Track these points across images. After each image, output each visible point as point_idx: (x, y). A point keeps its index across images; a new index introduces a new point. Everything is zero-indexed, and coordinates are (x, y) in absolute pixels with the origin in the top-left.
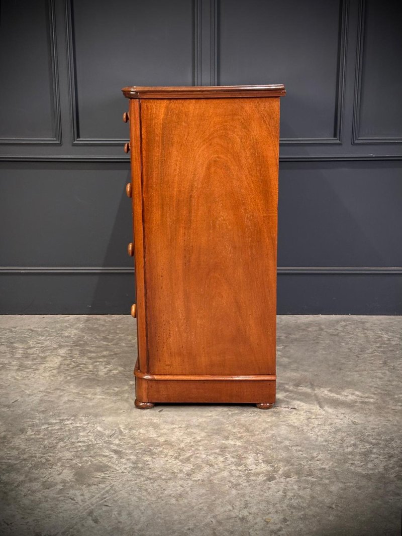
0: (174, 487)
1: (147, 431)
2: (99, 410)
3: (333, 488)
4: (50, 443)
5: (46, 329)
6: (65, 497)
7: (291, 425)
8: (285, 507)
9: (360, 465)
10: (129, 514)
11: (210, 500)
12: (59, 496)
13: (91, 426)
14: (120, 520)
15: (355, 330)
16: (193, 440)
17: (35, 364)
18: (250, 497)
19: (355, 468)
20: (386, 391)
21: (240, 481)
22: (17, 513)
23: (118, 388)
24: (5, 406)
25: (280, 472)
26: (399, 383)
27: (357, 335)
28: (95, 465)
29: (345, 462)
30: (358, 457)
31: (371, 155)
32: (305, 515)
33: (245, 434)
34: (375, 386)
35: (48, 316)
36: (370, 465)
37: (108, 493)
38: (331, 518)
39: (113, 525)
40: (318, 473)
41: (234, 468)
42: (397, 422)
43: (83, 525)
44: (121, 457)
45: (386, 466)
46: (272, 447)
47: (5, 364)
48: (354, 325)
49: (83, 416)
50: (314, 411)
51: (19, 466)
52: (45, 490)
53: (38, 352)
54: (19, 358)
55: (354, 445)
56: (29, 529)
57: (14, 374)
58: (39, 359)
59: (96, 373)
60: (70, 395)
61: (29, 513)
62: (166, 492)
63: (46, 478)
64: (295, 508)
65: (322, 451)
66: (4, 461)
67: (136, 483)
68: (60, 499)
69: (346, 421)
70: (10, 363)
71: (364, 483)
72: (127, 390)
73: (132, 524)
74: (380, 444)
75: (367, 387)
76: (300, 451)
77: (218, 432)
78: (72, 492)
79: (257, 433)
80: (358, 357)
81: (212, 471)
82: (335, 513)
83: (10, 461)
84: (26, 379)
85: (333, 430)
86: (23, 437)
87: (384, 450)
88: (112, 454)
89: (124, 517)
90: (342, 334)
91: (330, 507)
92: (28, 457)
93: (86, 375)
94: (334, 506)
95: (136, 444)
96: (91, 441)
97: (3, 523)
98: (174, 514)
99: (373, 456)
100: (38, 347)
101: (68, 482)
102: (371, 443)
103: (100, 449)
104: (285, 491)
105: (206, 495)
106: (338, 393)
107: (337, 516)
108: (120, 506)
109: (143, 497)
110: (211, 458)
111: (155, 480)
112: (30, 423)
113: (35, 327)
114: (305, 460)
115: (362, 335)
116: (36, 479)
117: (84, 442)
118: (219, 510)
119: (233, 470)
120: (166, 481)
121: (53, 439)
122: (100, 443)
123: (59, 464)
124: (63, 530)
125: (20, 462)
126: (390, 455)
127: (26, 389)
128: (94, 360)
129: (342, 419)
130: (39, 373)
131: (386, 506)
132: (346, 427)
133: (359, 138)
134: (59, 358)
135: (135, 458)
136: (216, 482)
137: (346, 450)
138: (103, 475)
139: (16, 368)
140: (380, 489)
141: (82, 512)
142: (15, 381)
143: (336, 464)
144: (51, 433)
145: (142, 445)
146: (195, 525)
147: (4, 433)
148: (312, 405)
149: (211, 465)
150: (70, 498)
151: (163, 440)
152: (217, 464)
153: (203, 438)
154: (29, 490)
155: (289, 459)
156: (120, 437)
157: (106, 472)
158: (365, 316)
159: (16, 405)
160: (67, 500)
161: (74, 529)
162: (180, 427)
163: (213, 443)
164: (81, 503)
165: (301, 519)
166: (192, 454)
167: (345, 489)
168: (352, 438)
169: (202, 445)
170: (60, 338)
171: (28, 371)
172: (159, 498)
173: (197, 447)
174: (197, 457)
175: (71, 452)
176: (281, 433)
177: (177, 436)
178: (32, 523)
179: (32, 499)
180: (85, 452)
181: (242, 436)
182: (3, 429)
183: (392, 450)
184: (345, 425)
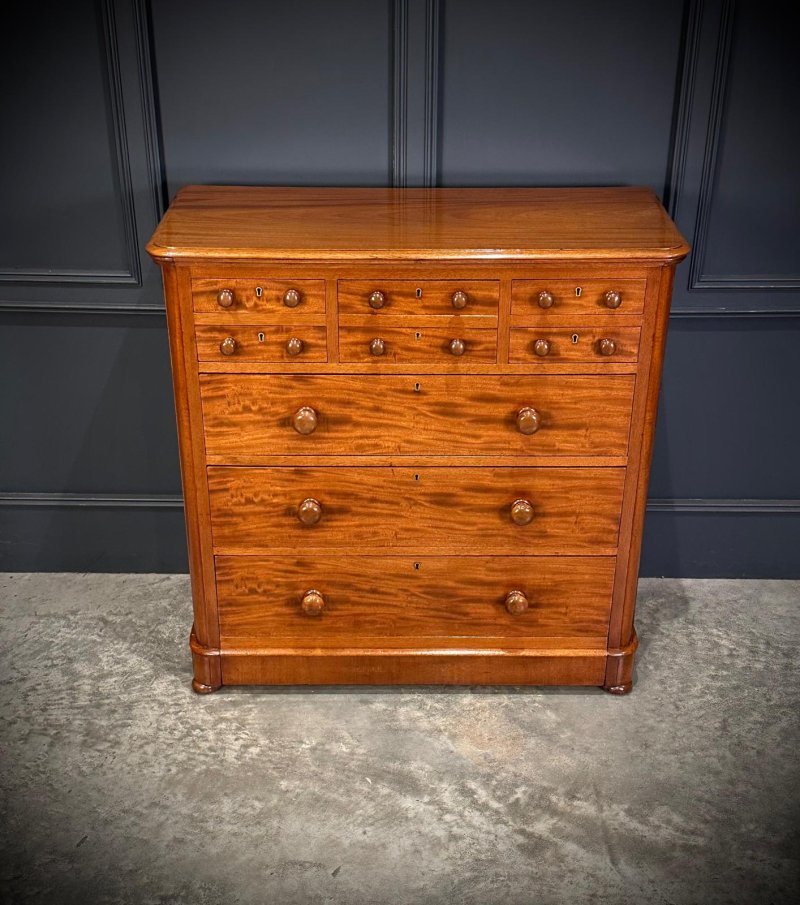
2: (229, 869)
5: (130, 616)
17: (115, 727)
20: (726, 811)
24: (65, 856)
27: (675, 641)
34: (706, 797)
35: (132, 576)
47: (61, 726)
48: (670, 607)
50: (602, 873)
53: (117, 690)
54: (84, 710)
57: (78, 758)
58: (121, 711)
59: (221, 754)
70: (70, 723)
72: (276, 807)
80: (677, 707)
93: (204, 763)
100: (117, 674)
106: (643, 820)
113: (110, 613)
115: (685, 640)
127: (99, 805)
130: (122, 755)
134: (156, 707)
139: (80, 738)
142: (80, 779)
148: (598, 856)
158: (689, 581)
159: (84, 853)
170: (155, 645)
171: (101, 748)
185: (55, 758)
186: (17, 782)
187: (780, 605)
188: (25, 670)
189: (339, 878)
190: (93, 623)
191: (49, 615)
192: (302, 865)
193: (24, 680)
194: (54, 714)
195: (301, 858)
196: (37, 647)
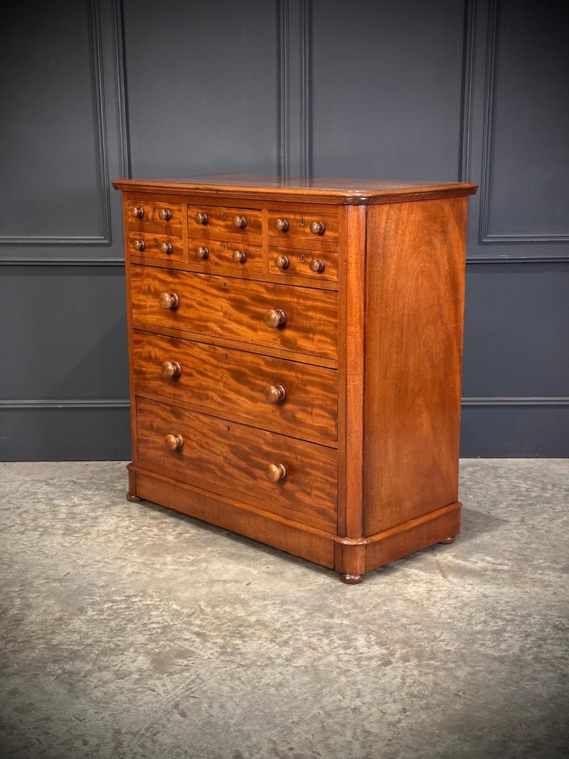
0: (272, 675)
1: (234, 608)
2: (173, 584)
3: (460, 673)
4: (117, 625)
5: (92, 480)
6: (143, 688)
7: (408, 600)
8: (404, 696)
9: (491, 645)
10: (222, 707)
11: (316, 690)
12: (136, 687)
13: (164, 604)
14: (212, 713)
15: (485, 477)
16: (291, 619)
17: (85, 527)
18: (362, 684)
19: (486, 649)
20: (523, 555)
21: (350, 667)
22: (89, 707)
23: (192, 555)
24: (56, 580)
25: (397, 655)
26: (540, 545)
27: (488, 485)
28: (174, 650)
29: (474, 642)
30: (489, 637)
31: (503, 256)
32: (427, 704)
33: (353, 610)
34: (509, 549)
35: (92, 462)
36: (503, 646)
37: (194, 683)
38: (458, 707)
39: (204, 720)
40: (441, 656)
41: (341, 651)
42: (536, 594)
43: (169, 720)
44: (206, 641)
45: (523, 646)
46: (386, 626)
47: (48, 527)
48: (484, 471)
49: (153, 591)
50: (436, 581)
51: (83, 653)
52: (118, 681)
53: (86, 511)
54: (64, 519)
55: (485, 622)
56: (106, 725)
57: (61, 540)
58: (89, 519)
59: (163, 537)
60: (133, 566)
61: (103, 707)
62: (263, 681)
63: (118, 667)
64: (415, 696)
65: (446, 630)
66: (64, 647)
67: (227, 671)
68: (138, 690)
69: (474, 592)
70: (53, 525)
71: (496, 666)
72: (204, 558)
73: (226, 718)
74: (515, 620)
75: (500, 551)
76: (419, 630)
77: (320, 608)
78: (150, 682)
79: (368, 609)
80: (489, 513)
81: (317, 655)
82: (462, 701)
83: (71, 647)
84: (77, 545)
85: (460, 604)
86: (84, 618)
87: (520, 627)
88: (194, 637)
89: (216, 710)
90: (470, 483)
91: (456, 695)
92: (93, 642)
93: (151, 541)
94: (461, 694)
95: (222, 625)
96: (166, 621)
97: (74, 719)
98: (274, 705)
99: (507, 635)
100: (86, 505)
101: (145, 671)
102: (504, 620)
103: (179, 631)
104: (403, 678)
105: (310, 683)
106: (465, 560)
108: (210, 698)
109: (236, 687)
110: (314, 640)
111: (248, 667)
112: (90, 601)
113: (78, 478)
114: (426, 642)
115: (495, 485)
116: (106, 668)
117: (159, 623)
118: (327, 700)
119: (341, 654)
120: (262, 667)
121: (120, 620)
122: (178, 623)
123: (132, 650)
124: (146, 726)
125: (84, 648)
126: (527, 633)
127: (78, 559)
128: (159, 521)
129: (469, 592)
130: (92, 538)
131: (521, 692)
132: (475, 601)
133: (489, 236)
134: (115, 518)
135: (222, 641)
136: (321, 668)
137: (475, 628)
138: (186, 662)
139: (61, 532)
140: (514, 673)
141: (166, 705)
142: (64, 548)
143: (462, 645)
144: (117, 613)
145: (229, 626)
146: (300, 718)
147: (59, 613)
148: (433, 575)
149: (314, 649)
150: (151, 689)
151: (254, 620)
153: (303, 617)
154: (99, 681)
155: (407, 640)
156: (201, 617)
157: (189, 659)
158: (498, 459)
159: (69, 579)
160: (146, 691)
161: (160, 725)
162: (274, 604)
163: (315, 623)
164: (163, 695)
165: (422, 708)
166: (290, 635)
167: (474, 674)
168: (482, 614)
169: (302, 625)
170: (112, 492)
171: (77, 535)
172: (255, 688)
173: (296, 627)
174: (297, 639)
175: (144, 635)
176: (396, 609)
177: (271, 614)
178: (108, 719)
179: (105, 691)
180: (162, 636)
181: (350, 613)
182: (57, 608)
183: (529, 627)
184: (474, 599)
185: (44, 540)
186: (18, 551)
187: (562, 469)
188: (19, 504)
189: (250, 586)
191: (34, 480)
192: (224, 581)
193: (18, 508)
194: (42, 522)
195: (224, 579)
196: (26, 494)
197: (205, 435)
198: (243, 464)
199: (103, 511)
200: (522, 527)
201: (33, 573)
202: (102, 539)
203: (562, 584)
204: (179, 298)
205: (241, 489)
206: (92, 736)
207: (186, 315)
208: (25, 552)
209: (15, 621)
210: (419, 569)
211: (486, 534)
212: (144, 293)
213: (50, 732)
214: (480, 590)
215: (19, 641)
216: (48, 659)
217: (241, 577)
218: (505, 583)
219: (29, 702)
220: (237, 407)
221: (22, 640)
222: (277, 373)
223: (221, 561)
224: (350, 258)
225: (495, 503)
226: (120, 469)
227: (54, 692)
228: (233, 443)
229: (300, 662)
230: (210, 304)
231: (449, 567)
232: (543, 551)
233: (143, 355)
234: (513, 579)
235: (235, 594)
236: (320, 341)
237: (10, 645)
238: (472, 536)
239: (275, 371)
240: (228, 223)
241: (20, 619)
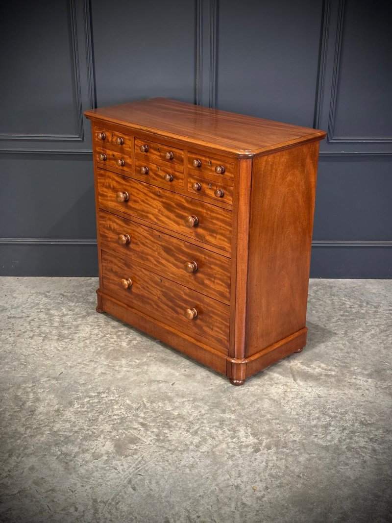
0: (188, 458)
1: (164, 404)
2: (126, 383)
3: (301, 459)
4: (93, 416)
5: (74, 293)
6: (110, 467)
7: (272, 399)
8: (267, 477)
9: (321, 437)
10: (157, 483)
11: (214, 470)
12: (105, 466)
13: (122, 399)
14: (151, 488)
15: (324, 295)
16: (199, 414)
17: (71, 334)
18: (242, 467)
19: (318, 440)
20: (345, 363)
21: (235, 453)
22: (77, 481)
23: (138, 360)
24: (54, 378)
25: (264, 444)
26: (356, 354)
27: (325, 302)
28: (129, 437)
29: (311, 434)
30: (320, 430)
31: (343, 152)
32: (281, 483)
33: (237, 407)
34: (337, 358)
35: (74, 278)
36: (329, 438)
37: (140, 463)
38: (299, 486)
39: (146, 493)
40: (291, 445)
41: (230, 440)
42: (351, 395)
43: (125, 493)
44: (147, 430)
45: (341, 438)
46: (257, 420)
47: (47, 333)
48: (324, 289)
49: (114, 389)
50: (290, 384)
51: (73, 438)
52: (95, 461)
53: (71, 320)
54: (57, 327)
55: (318, 418)
56: (88, 496)
57: (56, 344)
58: (73, 327)
59: (120, 344)
60: (102, 367)
61: (86, 482)
62: (182, 463)
63: (94, 450)
64: (274, 477)
65: (294, 424)
66: (61, 433)
67: (160, 455)
68: (106, 469)
69: (313, 393)
70: (51, 332)
71: (323, 453)
72: (145, 362)
73: (160, 492)
75: (331, 360)
76: (278, 424)
77: (217, 405)
78: (114, 462)
79: (247, 406)
81: (215, 443)
82: (302, 481)
83: (66, 433)
84: (66, 349)
85: (303, 403)
86: (72, 410)
87: (340, 423)
88: (140, 427)
89: (153, 485)
91: (299, 476)
92: (78, 429)
93: (112, 346)
94: (301, 475)
95: (157, 417)
96: (123, 414)
97: (69, 491)
98: (189, 482)
99: (331, 428)
101: (110, 454)
102: (330, 416)
103: (131, 422)
104: (267, 462)
105: (211, 465)
106: (308, 366)
107: (303, 484)
108: (150, 475)
109: (165, 468)
110: (213, 431)
111: (173, 451)
112: (76, 396)
113: (65, 292)
115: (330, 302)
116: (87, 450)
117: (118, 415)
118: (220, 479)
119: (229, 442)
121: (95, 412)
122: (130, 416)
123: (102, 436)
124: (112, 497)
125: (73, 434)
126: (343, 427)
127: (67, 361)
128: (117, 330)
129: (310, 393)
130: (75, 344)
131: (337, 475)
133: (334, 138)
134: (89, 326)
135: (157, 430)
136: (217, 453)
137: (312, 423)
138: (135, 447)
139: (56, 338)
140: (334, 459)
141: (124, 481)
142: (58, 352)
143: (304, 437)
144: (92, 406)
145: (161, 418)
146: (204, 492)
147: (57, 406)
148: (288, 378)
149: (213, 438)
150: (114, 468)
151: (177, 414)
152: (218, 437)
153: (207, 412)
154: (83, 461)
155: (270, 432)
156: (144, 410)
157: (137, 444)
158: (333, 280)
159: (62, 378)
160: (112, 470)
161: (120, 496)
162: (189, 401)
163: (214, 417)
164: (122, 472)
165: (278, 487)
166: (199, 426)
167: (310, 460)
168: (317, 411)
170: (87, 304)
171: (66, 341)
172: (177, 468)
173: (202, 420)
174: (202, 430)
175: (109, 425)
176: (264, 406)
177: (187, 409)
178: (89, 491)
179: (87, 469)
180: (120, 425)
181: (235, 409)
182: (55, 401)
183: (345, 422)
184: (312, 399)
185: (46, 345)
186: (30, 353)
187: (374, 289)
188: (28, 313)
189: (174, 386)
190: (57, 296)
191: (37, 293)
192: (158, 382)
193: (28, 317)
194: (43, 329)
195: (158, 379)
196: (33, 305)
197: (146, 282)
198: (170, 304)
199: (82, 320)
200: (345, 338)
201: (40, 372)
202: (81, 345)
203: (367, 387)
204: (129, 194)
205: (169, 318)
206: (80, 503)
207: (133, 206)
208: (34, 354)
209: (30, 411)
210: (280, 373)
211: (322, 344)
212: (106, 187)
213: (55, 500)
214: (317, 392)
215: (34, 428)
216: (52, 442)
217: (168, 378)
218: (332, 386)
219: (41, 476)
220: (166, 269)
221: (35, 427)
222: (192, 253)
223: (156, 364)
224: (240, 192)
225: (329, 318)
226: (91, 284)
227: (56, 469)
228: (164, 290)
229: (204, 448)
230: (149, 203)
231: (298, 372)
232: (357, 360)
233: (106, 226)
234: (337, 382)
235: (165, 392)
236: (220, 239)
237: (28, 431)
238: (313, 346)
239: (191, 252)
240: (162, 154)
241: (34, 410)
